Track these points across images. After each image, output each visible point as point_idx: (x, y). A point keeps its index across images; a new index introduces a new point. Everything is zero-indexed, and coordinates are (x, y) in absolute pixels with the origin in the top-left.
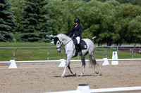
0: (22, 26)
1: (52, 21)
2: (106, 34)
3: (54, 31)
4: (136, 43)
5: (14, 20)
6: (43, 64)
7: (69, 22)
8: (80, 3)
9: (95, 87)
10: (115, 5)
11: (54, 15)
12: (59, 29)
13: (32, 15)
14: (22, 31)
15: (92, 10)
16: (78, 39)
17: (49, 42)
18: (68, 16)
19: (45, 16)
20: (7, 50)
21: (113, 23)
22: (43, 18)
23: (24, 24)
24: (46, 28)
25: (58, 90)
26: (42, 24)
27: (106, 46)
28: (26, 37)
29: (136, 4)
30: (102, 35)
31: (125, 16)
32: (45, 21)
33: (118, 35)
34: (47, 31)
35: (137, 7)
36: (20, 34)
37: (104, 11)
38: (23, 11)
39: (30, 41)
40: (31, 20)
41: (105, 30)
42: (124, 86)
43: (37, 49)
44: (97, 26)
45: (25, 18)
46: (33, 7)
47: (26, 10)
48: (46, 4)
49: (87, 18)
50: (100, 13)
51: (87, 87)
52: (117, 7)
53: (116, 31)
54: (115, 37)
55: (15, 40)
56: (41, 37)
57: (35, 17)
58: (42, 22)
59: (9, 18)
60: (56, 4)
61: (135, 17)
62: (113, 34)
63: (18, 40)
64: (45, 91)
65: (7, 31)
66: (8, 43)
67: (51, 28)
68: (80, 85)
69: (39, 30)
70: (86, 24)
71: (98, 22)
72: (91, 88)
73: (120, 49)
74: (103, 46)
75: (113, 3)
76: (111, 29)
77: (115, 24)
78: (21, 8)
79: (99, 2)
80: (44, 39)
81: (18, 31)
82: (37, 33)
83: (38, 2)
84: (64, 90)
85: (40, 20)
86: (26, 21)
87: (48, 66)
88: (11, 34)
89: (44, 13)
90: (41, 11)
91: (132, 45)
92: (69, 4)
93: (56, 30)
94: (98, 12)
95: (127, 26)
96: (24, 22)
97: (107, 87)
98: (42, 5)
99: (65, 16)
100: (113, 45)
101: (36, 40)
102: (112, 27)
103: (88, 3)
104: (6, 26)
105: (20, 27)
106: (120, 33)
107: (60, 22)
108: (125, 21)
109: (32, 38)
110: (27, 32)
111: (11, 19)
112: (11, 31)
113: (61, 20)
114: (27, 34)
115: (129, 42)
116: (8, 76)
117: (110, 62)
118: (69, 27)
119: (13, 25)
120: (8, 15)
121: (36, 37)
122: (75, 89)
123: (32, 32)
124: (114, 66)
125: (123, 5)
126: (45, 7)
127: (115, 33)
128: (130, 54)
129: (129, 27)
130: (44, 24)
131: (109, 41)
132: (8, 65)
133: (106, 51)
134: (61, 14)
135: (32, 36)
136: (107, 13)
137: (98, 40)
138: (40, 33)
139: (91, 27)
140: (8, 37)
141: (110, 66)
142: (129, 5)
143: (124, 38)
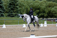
0: (8, 10)
1: (20, 8)
2: (42, 14)
3: (21, 12)
4: (54, 17)
5: (5, 8)
6: (16, 26)
7: (27, 9)
8: (32, 1)
9: (38, 36)
10: (45, 2)
11: (21, 6)
12: (23, 12)
13: (12, 6)
14: (8, 13)
15: (36, 4)
16: (32, 16)
17: (19, 17)
18: (26, 6)
19: (17, 7)
20: (2, 20)
21: (45, 9)
22: (16, 7)
23: (9, 10)
24: (17, 12)
25: (22, 37)
26: (16, 10)
27: (42, 19)
28: (9, 15)
29: (54, 2)
30: (40, 14)
31: (49, 6)
32: (17, 9)
33: (47, 14)
34: (18, 13)
35: (54, 3)
36: (7, 14)
37: (41, 4)
38: (8, 4)
39: (11, 17)
40: (11, 8)
41: (41, 12)
42: (49, 35)
43: (14, 20)
44: (38, 11)
45: (9, 7)
46: (12, 3)
47: (9, 4)
48: (18, 1)
49: (34, 7)
50: (40, 6)
51: (34, 36)
52: (46, 3)
53: (46, 13)
54: (46, 15)
55: (5, 16)
56: (15, 15)
57: (13, 7)
58: (16, 9)
59: (2, 8)
60: (22, 2)
61: (53, 7)
62: (45, 14)
63: (6, 16)
64: (17, 37)
65: (2, 13)
66: (2, 18)
67: (20, 11)
68: (31, 35)
69: (15, 12)
70: (34, 10)
71: (39, 9)
72: (36, 36)
73: (48, 20)
74: (40, 19)
75: (45, 1)
76: (44, 12)
77: (45, 10)
78: (8, 3)
79: (39, 1)
80: (17, 16)
81: (6, 12)
82: (14, 14)
83: (14, 1)
84: (25, 37)
85: (15, 8)
86: (10, 9)
87: (19, 27)
88: (4, 14)
89: (17, 5)
90: (16, 4)
91: (52, 19)
92: (27, 2)
93: (22, 12)
94: (39, 5)
95: (50, 11)
96: (9, 9)
97: (42, 36)
98: (16, 2)
99: (25, 6)
100: (45, 19)
101: (14, 17)
102: (44, 11)
103: (34, 1)
104: (1, 11)
105: (7, 11)
106: (47, 13)
107: (23, 9)
108: (49, 9)
109: (12, 16)
110: (10, 13)
111: (3, 8)
112: (3, 13)
113: (24, 8)
114: (10, 14)
115: (51, 17)
116: (2, 31)
117: (43, 25)
118: (27, 11)
119: (4, 10)
120: (2, 6)
121: (14, 15)
122: (29, 36)
123: (12, 13)
124: (45, 27)
125: (49, 2)
126: (17, 3)
127: (46, 14)
128: (52, 22)
129: (51, 11)
130: (17, 10)
131: (43, 17)
132: (2, 26)
133: (42, 21)
134: (24, 6)
135: (12, 15)
136: (42, 5)
137: (39, 16)
138: (15, 13)
139: (36, 11)
140: (2, 15)
141: (44, 27)
142: (51, 2)
143: (49, 16)
